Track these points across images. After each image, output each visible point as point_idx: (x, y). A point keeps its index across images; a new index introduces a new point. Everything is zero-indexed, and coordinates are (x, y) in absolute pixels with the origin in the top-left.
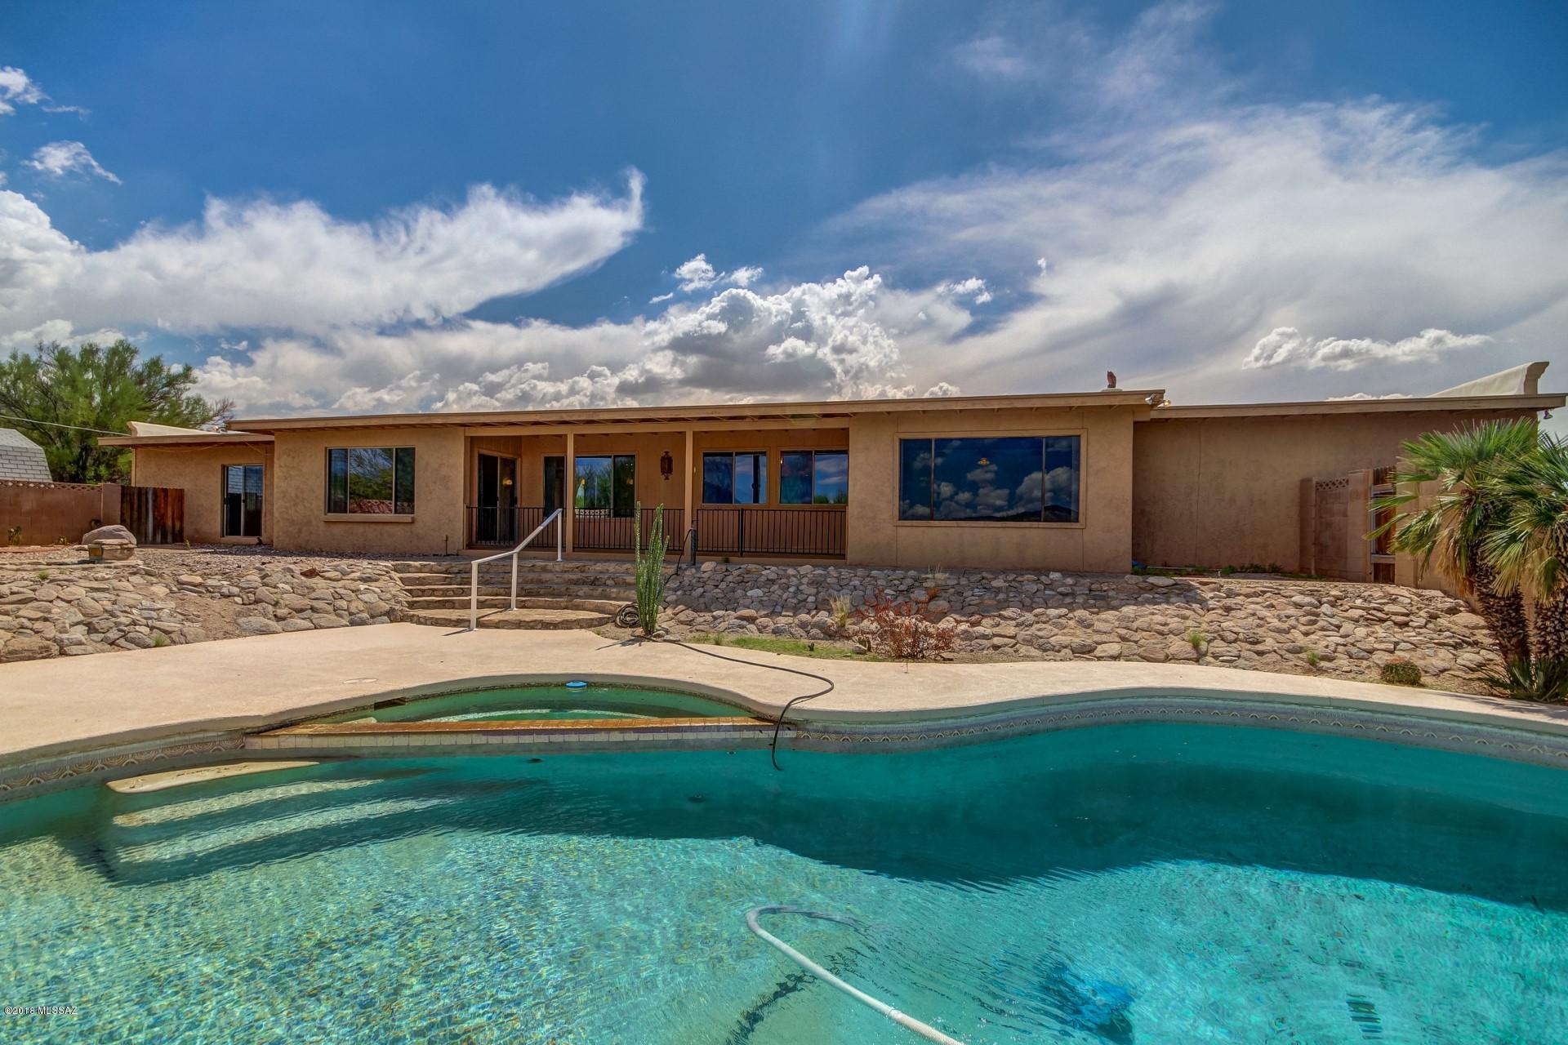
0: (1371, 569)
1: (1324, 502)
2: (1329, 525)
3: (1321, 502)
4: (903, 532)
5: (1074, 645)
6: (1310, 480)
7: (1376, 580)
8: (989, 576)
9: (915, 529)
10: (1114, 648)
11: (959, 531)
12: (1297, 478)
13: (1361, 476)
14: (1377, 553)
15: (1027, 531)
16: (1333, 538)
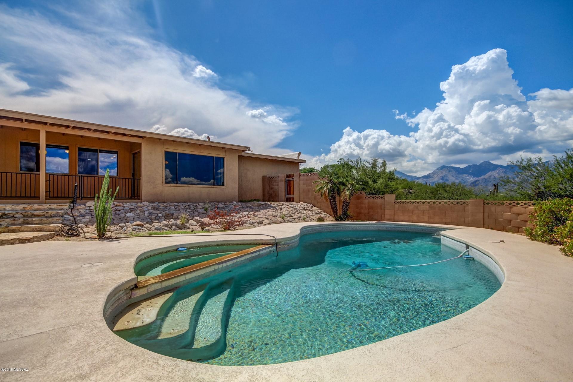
0: (285, 199)
1: (270, 182)
2: (272, 188)
3: (269, 182)
4: (166, 188)
5: (258, 222)
6: (266, 176)
7: (287, 202)
8: (217, 203)
9: (172, 187)
10: (267, 221)
11: (188, 188)
12: (262, 176)
13: (283, 176)
14: (287, 195)
15: (210, 188)
16: (274, 192)
